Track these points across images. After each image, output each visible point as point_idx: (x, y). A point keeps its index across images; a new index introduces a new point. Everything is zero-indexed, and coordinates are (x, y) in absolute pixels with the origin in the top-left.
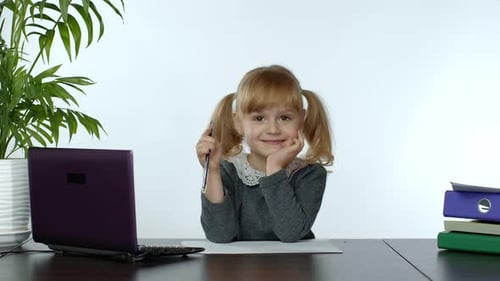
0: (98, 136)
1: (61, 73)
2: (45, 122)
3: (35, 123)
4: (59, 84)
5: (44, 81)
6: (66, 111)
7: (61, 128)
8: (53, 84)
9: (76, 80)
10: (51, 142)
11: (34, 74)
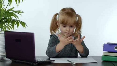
0: (25, 27)
1: (14, 10)
2: (10, 23)
3: (7, 24)
4: (14, 13)
5: (10, 12)
6: (16, 20)
7: (14, 25)
8: (12, 13)
9: (18, 12)
10: (12, 29)
11: (7, 10)
